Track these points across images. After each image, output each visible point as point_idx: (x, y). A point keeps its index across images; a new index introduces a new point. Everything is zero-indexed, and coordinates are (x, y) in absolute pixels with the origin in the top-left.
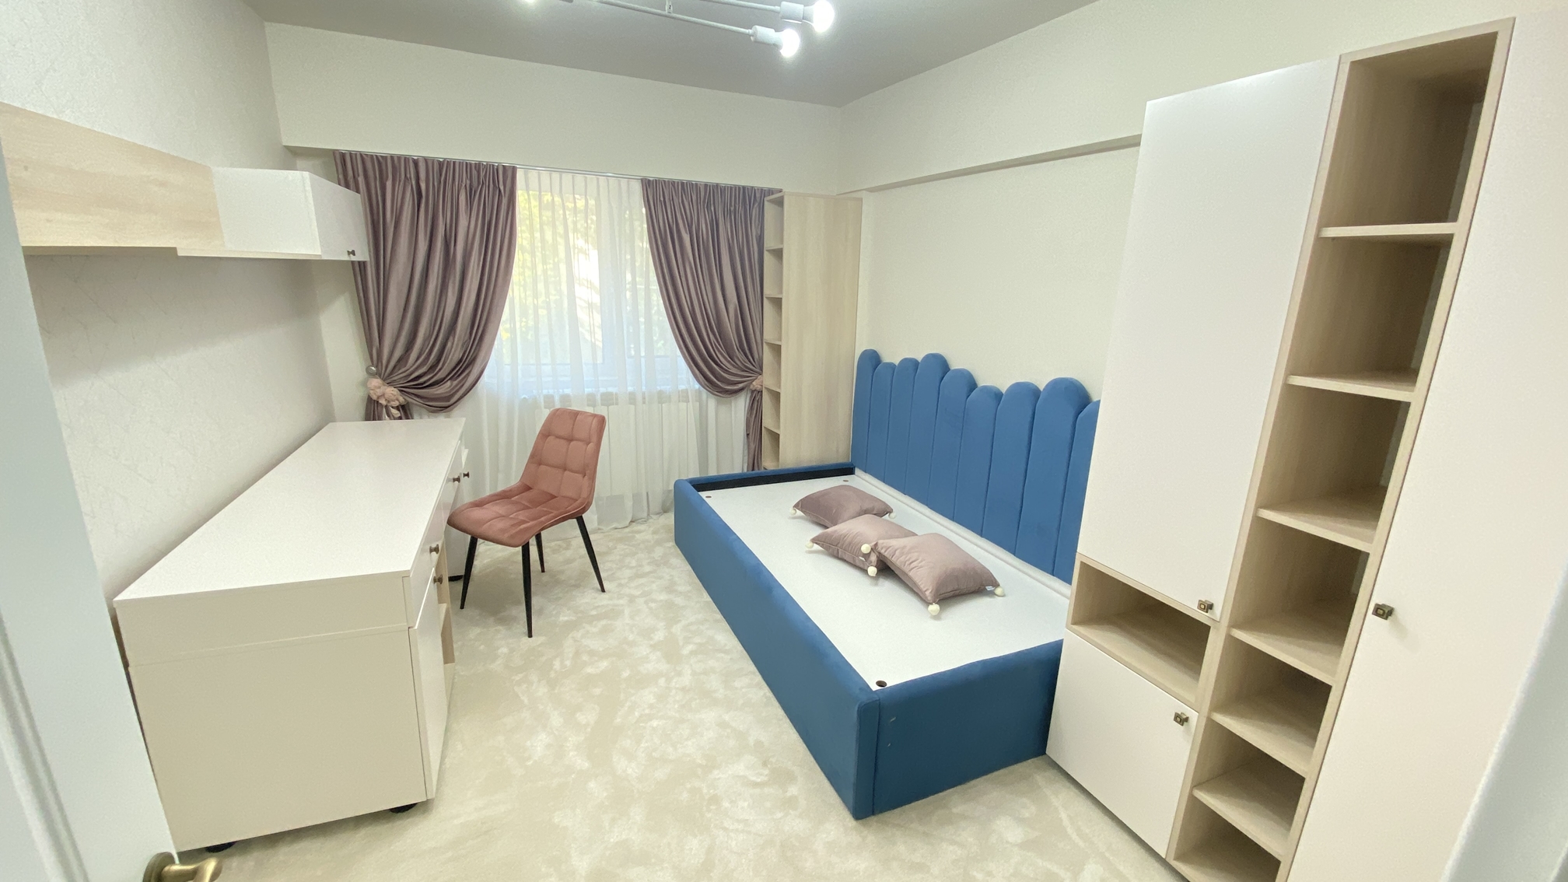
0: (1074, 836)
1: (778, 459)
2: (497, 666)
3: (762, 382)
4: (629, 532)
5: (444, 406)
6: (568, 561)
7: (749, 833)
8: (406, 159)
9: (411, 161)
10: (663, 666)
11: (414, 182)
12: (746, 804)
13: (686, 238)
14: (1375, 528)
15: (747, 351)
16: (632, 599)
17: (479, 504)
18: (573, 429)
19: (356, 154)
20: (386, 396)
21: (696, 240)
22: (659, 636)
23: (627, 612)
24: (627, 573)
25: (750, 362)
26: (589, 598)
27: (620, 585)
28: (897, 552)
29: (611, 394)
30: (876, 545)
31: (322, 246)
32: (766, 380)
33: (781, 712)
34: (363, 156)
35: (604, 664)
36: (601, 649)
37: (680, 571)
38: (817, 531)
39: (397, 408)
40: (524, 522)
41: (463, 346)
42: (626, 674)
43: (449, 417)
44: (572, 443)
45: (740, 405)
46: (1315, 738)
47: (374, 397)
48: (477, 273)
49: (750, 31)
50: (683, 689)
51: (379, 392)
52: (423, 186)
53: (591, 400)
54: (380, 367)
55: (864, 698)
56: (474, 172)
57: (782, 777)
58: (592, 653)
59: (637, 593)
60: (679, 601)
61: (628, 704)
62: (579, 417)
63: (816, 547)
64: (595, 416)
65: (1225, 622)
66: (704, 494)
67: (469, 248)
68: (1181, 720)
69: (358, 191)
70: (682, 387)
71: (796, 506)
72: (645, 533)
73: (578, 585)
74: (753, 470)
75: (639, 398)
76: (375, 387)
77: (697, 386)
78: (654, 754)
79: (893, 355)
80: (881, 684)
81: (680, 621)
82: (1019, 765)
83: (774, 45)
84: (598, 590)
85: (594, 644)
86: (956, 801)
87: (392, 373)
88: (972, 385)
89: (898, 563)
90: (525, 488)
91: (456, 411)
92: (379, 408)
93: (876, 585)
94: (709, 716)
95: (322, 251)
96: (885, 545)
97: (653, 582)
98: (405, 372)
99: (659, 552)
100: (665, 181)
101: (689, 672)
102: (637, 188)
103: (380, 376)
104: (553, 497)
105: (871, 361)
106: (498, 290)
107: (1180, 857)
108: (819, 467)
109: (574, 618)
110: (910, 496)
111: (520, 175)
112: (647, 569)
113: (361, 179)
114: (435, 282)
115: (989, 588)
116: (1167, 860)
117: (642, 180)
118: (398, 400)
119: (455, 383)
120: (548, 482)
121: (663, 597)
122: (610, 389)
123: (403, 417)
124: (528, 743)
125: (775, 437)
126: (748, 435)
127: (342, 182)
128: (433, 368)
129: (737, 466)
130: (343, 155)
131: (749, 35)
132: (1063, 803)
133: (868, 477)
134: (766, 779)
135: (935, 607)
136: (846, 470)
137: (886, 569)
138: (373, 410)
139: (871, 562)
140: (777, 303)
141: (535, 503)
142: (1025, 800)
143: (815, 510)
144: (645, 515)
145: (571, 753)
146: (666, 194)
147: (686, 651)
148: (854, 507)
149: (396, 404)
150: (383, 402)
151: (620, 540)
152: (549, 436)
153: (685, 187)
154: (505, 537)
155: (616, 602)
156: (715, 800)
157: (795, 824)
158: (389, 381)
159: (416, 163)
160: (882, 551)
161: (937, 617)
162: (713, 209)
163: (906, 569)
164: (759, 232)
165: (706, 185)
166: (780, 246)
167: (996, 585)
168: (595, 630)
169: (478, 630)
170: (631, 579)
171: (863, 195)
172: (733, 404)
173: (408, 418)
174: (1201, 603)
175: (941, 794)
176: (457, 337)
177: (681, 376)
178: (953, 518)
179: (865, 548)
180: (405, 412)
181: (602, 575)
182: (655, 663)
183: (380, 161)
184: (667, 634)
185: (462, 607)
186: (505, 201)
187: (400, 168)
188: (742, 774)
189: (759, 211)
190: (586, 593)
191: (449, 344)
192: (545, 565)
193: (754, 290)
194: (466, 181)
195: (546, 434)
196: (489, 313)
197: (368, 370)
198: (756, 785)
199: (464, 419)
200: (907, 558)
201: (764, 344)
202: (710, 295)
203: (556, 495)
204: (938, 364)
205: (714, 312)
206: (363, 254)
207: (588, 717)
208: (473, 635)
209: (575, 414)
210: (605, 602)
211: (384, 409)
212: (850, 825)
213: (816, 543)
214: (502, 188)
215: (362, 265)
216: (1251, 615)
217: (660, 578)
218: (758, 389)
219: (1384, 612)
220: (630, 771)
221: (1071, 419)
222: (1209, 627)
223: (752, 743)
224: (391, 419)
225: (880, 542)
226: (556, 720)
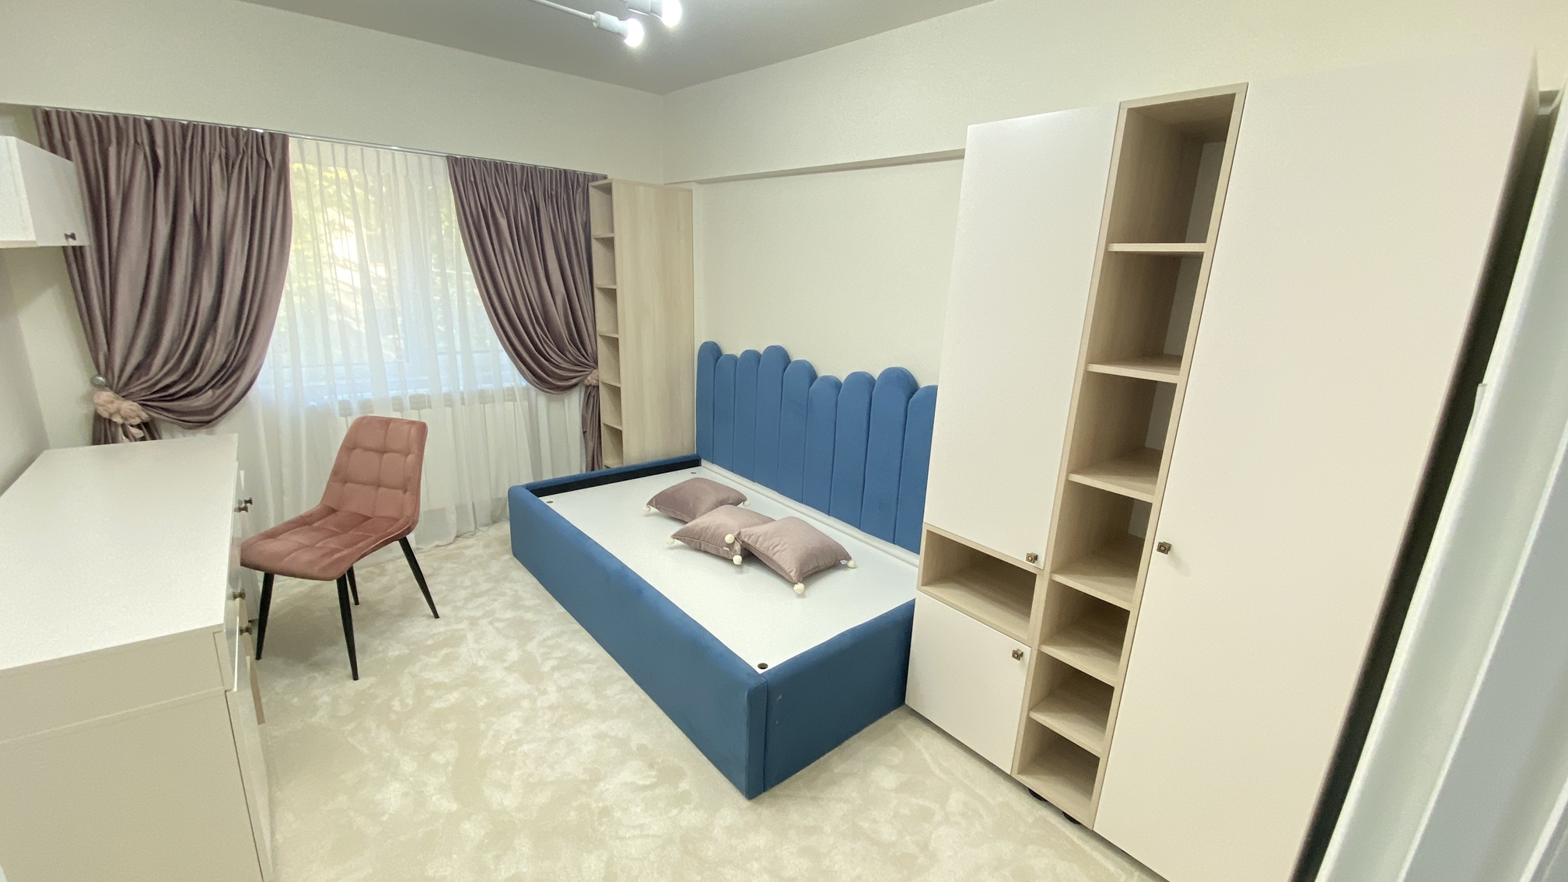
0: (937, 772)
1: (622, 457)
2: (320, 718)
3: (598, 376)
4: (456, 549)
5: (204, 420)
6: (387, 589)
7: (648, 836)
8: (136, 120)
9: (143, 124)
10: (524, 688)
11: (147, 149)
12: (638, 809)
13: (503, 223)
14: (1155, 482)
15: (580, 346)
16: (473, 622)
17: (273, 535)
18: (385, 438)
19: (65, 113)
20: (122, 413)
21: (515, 226)
22: (514, 655)
23: (470, 636)
24: (463, 593)
25: (583, 356)
26: (420, 627)
27: (456, 608)
28: (760, 539)
29: (422, 396)
30: (739, 534)
31: (36, 231)
32: (603, 374)
33: (660, 712)
34: (75, 116)
35: (454, 697)
36: (447, 680)
37: (524, 584)
38: (677, 527)
39: (139, 426)
40: (337, 551)
41: (226, 348)
42: (482, 702)
43: (212, 433)
44: (386, 455)
45: (573, 404)
46: (1119, 656)
47: (105, 415)
48: (242, 258)
49: (593, 17)
50: (550, 708)
51: (112, 408)
52: (160, 152)
53: (398, 404)
54: (110, 376)
55: (753, 683)
56: (232, 140)
57: (669, 775)
58: (438, 686)
59: (478, 613)
60: (529, 616)
61: (491, 733)
62: (392, 425)
63: (678, 542)
64: (413, 423)
65: (1048, 569)
66: (545, 499)
67: (229, 228)
68: (1018, 655)
69: (68, 157)
70: (507, 385)
71: (650, 503)
72: (474, 547)
73: (405, 611)
74: (593, 469)
75: (457, 398)
76: (105, 401)
77: (524, 383)
78: (531, 780)
79: (734, 346)
80: (763, 666)
81: (534, 637)
82: (884, 718)
83: (619, 34)
84: (431, 617)
85: (440, 676)
86: (835, 762)
87: (127, 384)
88: (813, 376)
89: (762, 549)
90: (328, 511)
91: (222, 427)
92: (113, 429)
93: (741, 572)
94: (586, 730)
95: (37, 236)
96: (747, 533)
97: (495, 600)
98: (146, 382)
99: (495, 567)
100: (474, 160)
101: (554, 688)
102: (442, 167)
103: (111, 388)
104: (367, 518)
105: (711, 353)
106: (271, 279)
107: (1023, 770)
108: (665, 461)
109: (407, 651)
110: (759, 483)
111: (293, 146)
112: (485, 587)
113: (73, 144)
114: (184, 267)
115: (843, 562)
116: (1013, 776)
117: (447, 157)
118: (139, 416)
119: (219, 392)
120: (359, 501)
121: (509, 614)
122: (421, 391)
123: (148, 436)
124: (379, 797)
125: (617, 434)
126: (584, 433)
127: (45, 143)
128: (185, 375)
129: (576, 467)
130: (47, 114)
131: (591, 21)
132: (925, 744)
133: (716, 468)
134: (655, 780)
135: (800, 587)
136: (692, 462)
137: (750, 556)
138: (103, 431)
139: (736, 551)
140: (611, 294)
141: (344, 528)
142: (894, 749)
143: (669, 505)
144: (472, 528)
145: (434, 798)
146: (476, 174)
147: (546, 668)
148: (711, 499)
149: (137, 421)
150: (118, 419)
151: (447, 558)
152: (355, 448)
153: (499, 168)
154: (315, 570)
155: (455, 627)
156: (605, 812)
157: (691, 817)
158: (124, 394)
159: (149, 125)
160: (746, 540)
161: (802, 595)
162: (532, 192)
163: (770, 554)
164: (585, 218)
165: (523, 167)
166: (610, 235)
167: (848, 558)
168: (435, 661)
169: (286, 681)
170: (467, 600)
171: (694, 187)
172: (566, 401)
173: (153, 438)
174: (1029, 556)
175: (822, 759)
176: (218, 338)
177: (507, 374)
178: (801, 501)
179: (729, 538)
180: (150, 430)
181: (434, 599)
182: (514, 685)
183: (99, 123)
184: (521, 654)
185: (258, 657)
186: (274, 175)
187: (127, 131)
188: (629, 780)
189: (583, 199)
190: (415, 622)
191: (208, 346)
192: (359, 596)
193: (583, 278)
194: (220, 149)
195: (350, 446)
196: (260, 307)
197: (93, 382)
198: (645, 788)
199: (236, 435)
200: (770, 543)
201: (599, 338)
202: (534, 284)
203: (371, 516)
204: (780, 356)
205: (538, 300)
206: (84, 239)
207: (447, 755)
208: (280, 687)
209: (387, 422)
210: (442, 629)
211: (120, 429)
212: (745, 806)
213: (678, 539)
214: (270, 159)
215: (78, 251)
216: (1067, 562)
217: (503, 594)
218: (593, 384)
219: (1164, 548)
220: (506, 802)
221: (903, 404)
222: (1036, 575)
223: (634, 748)
224: (131, 441)
225: (743, 530)
226: (408, 766)
